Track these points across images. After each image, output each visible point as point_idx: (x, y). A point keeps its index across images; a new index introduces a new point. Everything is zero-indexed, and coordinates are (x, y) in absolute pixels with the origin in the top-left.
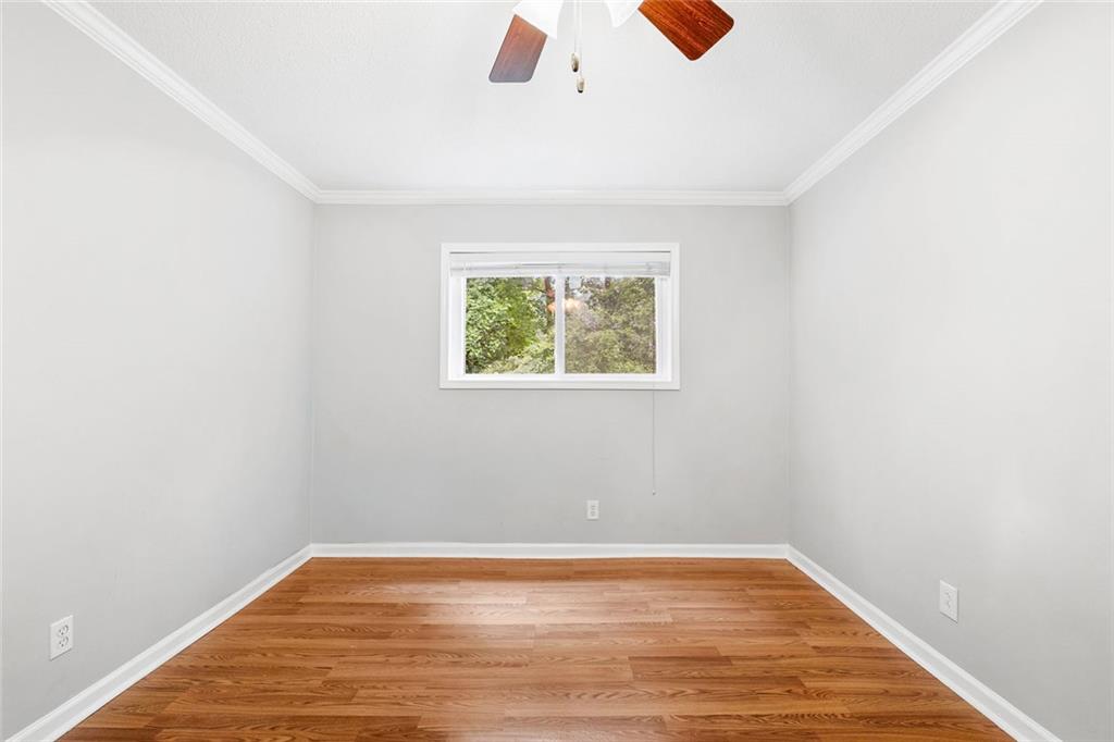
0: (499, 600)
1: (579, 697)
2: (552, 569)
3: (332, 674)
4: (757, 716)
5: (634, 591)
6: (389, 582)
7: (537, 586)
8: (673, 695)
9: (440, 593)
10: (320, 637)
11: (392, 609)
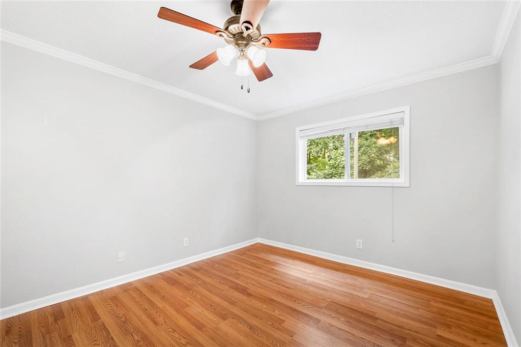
0: (303, 270)
1: (298, 303)
2: (334, 265)
3: (239, 272)
4: (362, 338)
5: (363, 283)
6: (273, 254)
7: (321, 269)
8: (333, 317)
9: (285, 262)
10: (244, 263)
11: (268, 262)
